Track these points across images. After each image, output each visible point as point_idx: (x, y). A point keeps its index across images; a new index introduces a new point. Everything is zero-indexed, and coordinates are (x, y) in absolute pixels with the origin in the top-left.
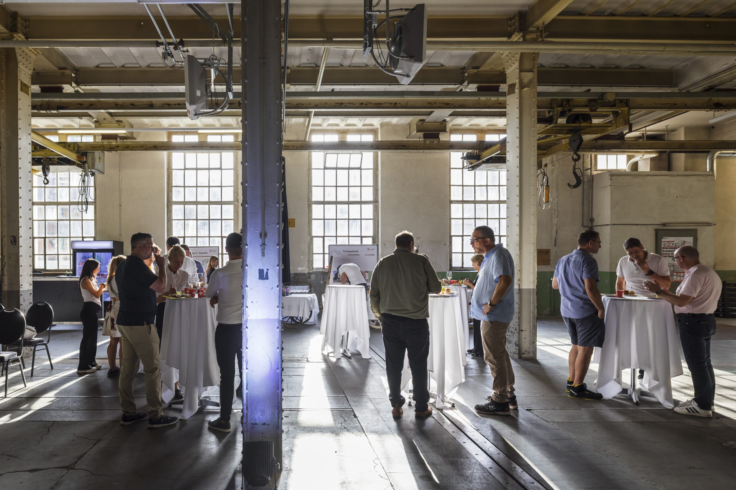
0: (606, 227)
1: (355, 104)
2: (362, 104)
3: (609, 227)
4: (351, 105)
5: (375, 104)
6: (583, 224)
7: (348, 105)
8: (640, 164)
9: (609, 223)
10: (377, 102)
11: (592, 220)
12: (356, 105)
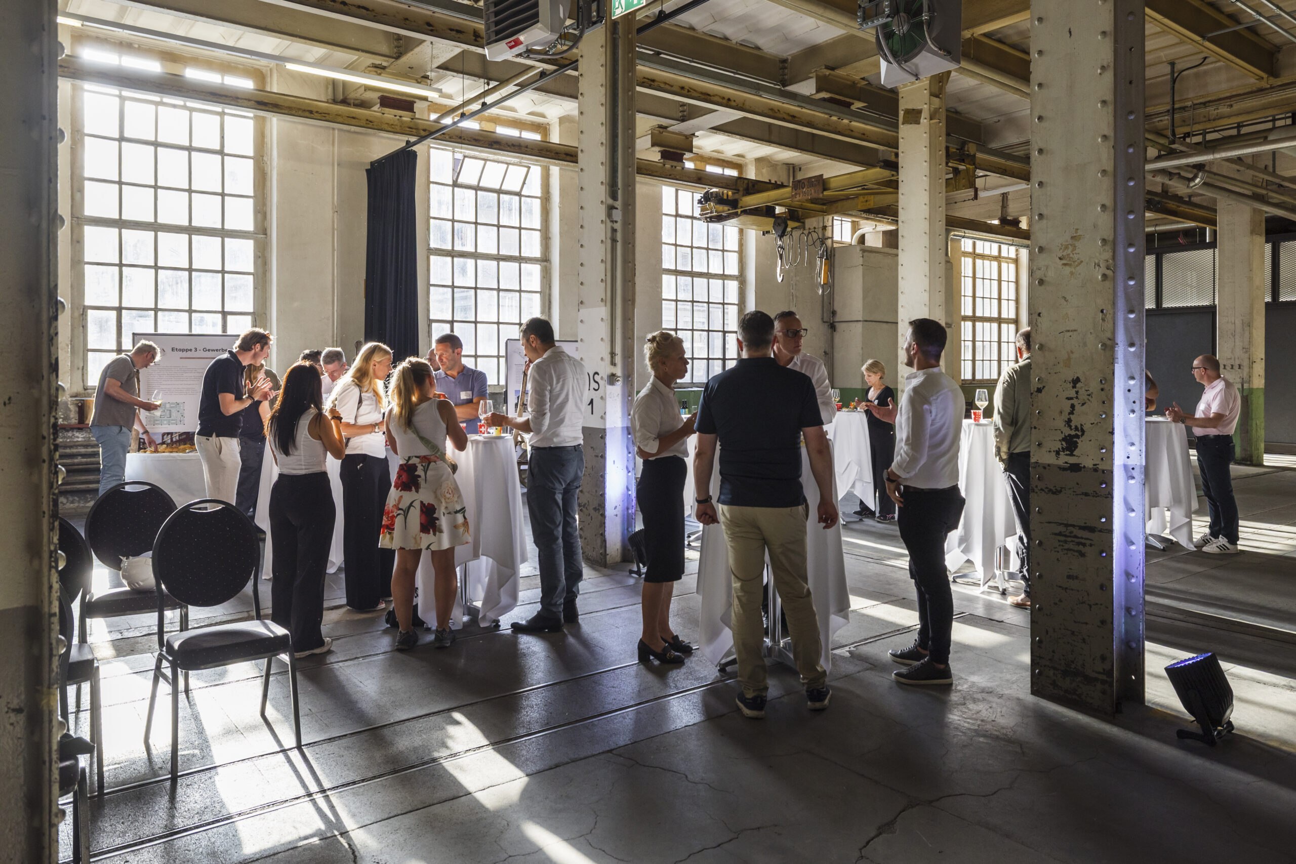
0: (855, 324)
1: (672, 86)
2: (683, 88)
3: (860, 325)
4: (667, 87)
5: (702, 93)
6: (822, 319)
7: (662, 85)
8: (867, 237)
9: (861, 319)
10: (704, 91)
11: (834, 313)
12: (674, 89)
